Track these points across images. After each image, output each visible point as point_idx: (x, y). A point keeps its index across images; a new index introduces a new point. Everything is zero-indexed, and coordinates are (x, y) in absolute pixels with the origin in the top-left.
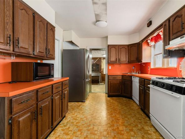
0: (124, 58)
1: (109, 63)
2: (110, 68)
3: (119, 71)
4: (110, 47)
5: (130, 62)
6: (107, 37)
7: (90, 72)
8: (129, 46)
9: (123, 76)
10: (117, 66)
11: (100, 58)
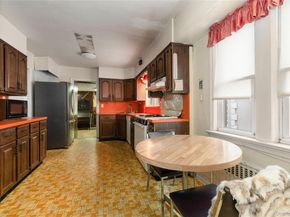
0: (119, 94)
1: (101, 101)
2: (102, 106)
3: (113, 110)
4: (102, 81)
5: (126, 100)
6: (98, 68)
7: (75, 112)
8: (124, 80)
9: (117, 115)
10: (111, 104)
11: (91, 93)
